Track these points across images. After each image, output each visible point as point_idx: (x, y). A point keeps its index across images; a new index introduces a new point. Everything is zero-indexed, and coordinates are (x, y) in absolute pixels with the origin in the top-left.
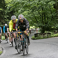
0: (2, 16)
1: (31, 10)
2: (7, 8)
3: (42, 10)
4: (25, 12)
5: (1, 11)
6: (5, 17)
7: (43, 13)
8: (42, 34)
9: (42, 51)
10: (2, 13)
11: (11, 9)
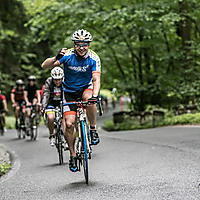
0: (14, 53)
1: (104, 37)
2: (32, 29)
3: (141, 39)
5: (13, 38)
6: (24, 57)
7: (141, 48)
8: (136, 115)
10: (13, 44)
11: (43, 33)
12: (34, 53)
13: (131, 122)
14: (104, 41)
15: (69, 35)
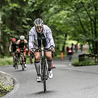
0: (18, 18)
1: (73, 8)
2: (29, 3)
3: (96, 10)
4: (63, 12)
5: (17, 8)
6: (24, 20)
7: (96, 15)
8: (92, 56)
9: (89, 88)
10: (17, 12)
11: (36, 5)
12: (30, 18)
13: (89, 61)
14: (73, 10)
15: (52, 7)
